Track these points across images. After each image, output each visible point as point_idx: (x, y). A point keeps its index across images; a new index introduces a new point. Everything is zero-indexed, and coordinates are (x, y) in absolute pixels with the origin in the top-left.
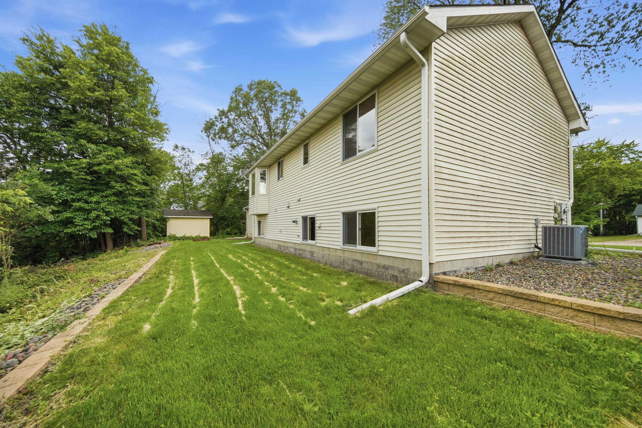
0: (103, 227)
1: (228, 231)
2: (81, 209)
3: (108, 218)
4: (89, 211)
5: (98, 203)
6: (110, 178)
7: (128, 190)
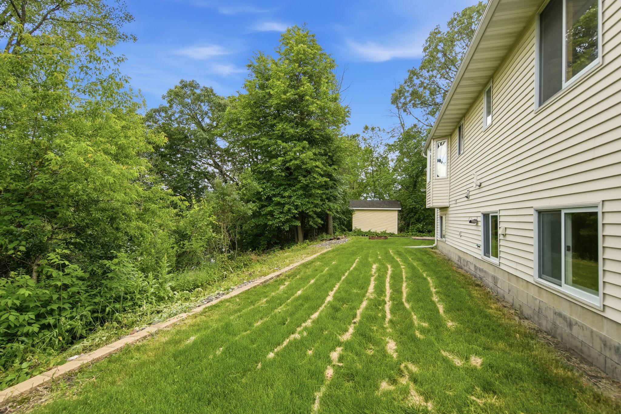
0: (294, 220)
1: (418, 228)
2: (278, 204)
3: (296, 212)
4: (283, 205)
5: (290, 197)
6: (298, 172)
7: (311, 182)
